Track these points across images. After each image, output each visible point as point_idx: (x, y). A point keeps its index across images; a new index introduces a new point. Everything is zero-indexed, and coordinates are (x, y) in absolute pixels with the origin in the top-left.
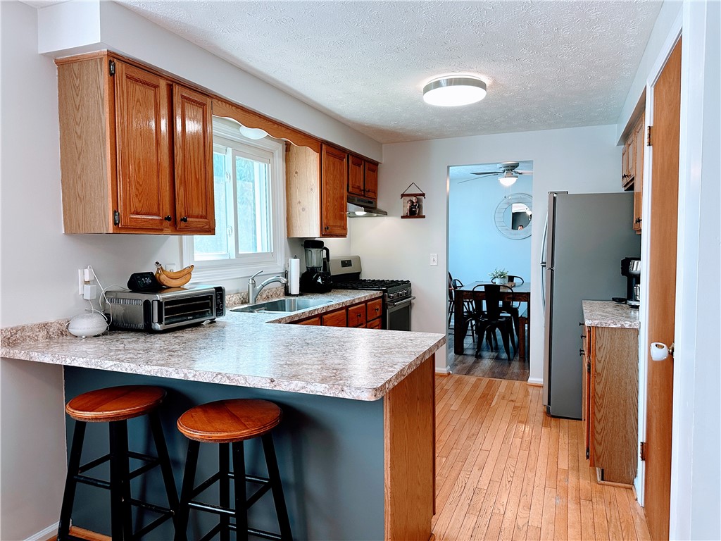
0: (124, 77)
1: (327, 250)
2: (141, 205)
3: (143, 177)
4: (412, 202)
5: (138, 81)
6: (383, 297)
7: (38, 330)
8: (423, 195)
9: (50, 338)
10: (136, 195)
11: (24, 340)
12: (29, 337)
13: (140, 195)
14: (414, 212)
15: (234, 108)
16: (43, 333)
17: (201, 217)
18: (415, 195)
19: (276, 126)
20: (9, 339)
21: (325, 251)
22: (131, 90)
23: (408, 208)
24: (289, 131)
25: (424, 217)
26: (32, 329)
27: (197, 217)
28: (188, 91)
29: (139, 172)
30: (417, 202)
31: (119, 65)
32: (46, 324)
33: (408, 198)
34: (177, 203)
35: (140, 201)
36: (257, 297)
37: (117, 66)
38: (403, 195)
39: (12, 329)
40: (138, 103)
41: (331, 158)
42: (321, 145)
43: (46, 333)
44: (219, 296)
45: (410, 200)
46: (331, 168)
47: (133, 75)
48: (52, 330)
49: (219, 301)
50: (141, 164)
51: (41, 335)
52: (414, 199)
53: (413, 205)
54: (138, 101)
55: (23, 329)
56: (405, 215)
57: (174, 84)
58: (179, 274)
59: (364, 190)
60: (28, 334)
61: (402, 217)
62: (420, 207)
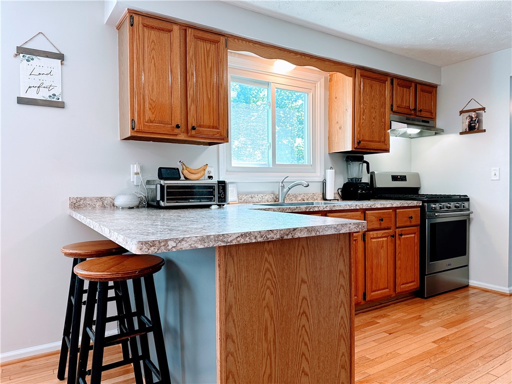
0: (141, 25)
1: (368, 164)
2: (154, 116)
3: (156, 95)
4: (471, 118)
5: (153, 28)
6: (422, 207)
7: (95, 201)
8: (483, 109)
9: (105, 207)
10: (150, 109)
11: (85, 206)
12: (89, 204)
13: (153, 108)
14: (473, 127)
15: (251, 44)
16: (99, 204)
17: (213, 127)
18: (474, 110)
19: (299, 56)
20: (75, 204)
21: (365, 165)
22: (146, 34)
23: (467, 123)
24: (314, 60)
25: (485, 131)
26: (91, 200)
27: (209, 127)
28: (201, 32)
29: (153, 92)
30: (476, 117)
31: (136, 18)
32: (102, 198)
33: (467, 114)
34: (189, 116)
35: (153, 113)
36: (285, 197)
37: (134, 18)
38: (461, 112)
39: (77, 198)
40: (153, 43)
41: (368, 81)
42: (356, 70)
43: (101, 203)
44: (221, 188)
45: (469, 116)
46: (368, 89)
47: (148, 23)
48: (106, 202)
49: (221, 191)
50: (155, 87)
51: (98, 204)
52: (473, 114)
53: (472, 120)
54: (153, 41)
55: (85, 199)
56: (464, 131)
57: (187, 28)
58: (197, 171)
59: (415, 109)
60: (88, 203)
61: (461, 133)
62: (479, 121)
